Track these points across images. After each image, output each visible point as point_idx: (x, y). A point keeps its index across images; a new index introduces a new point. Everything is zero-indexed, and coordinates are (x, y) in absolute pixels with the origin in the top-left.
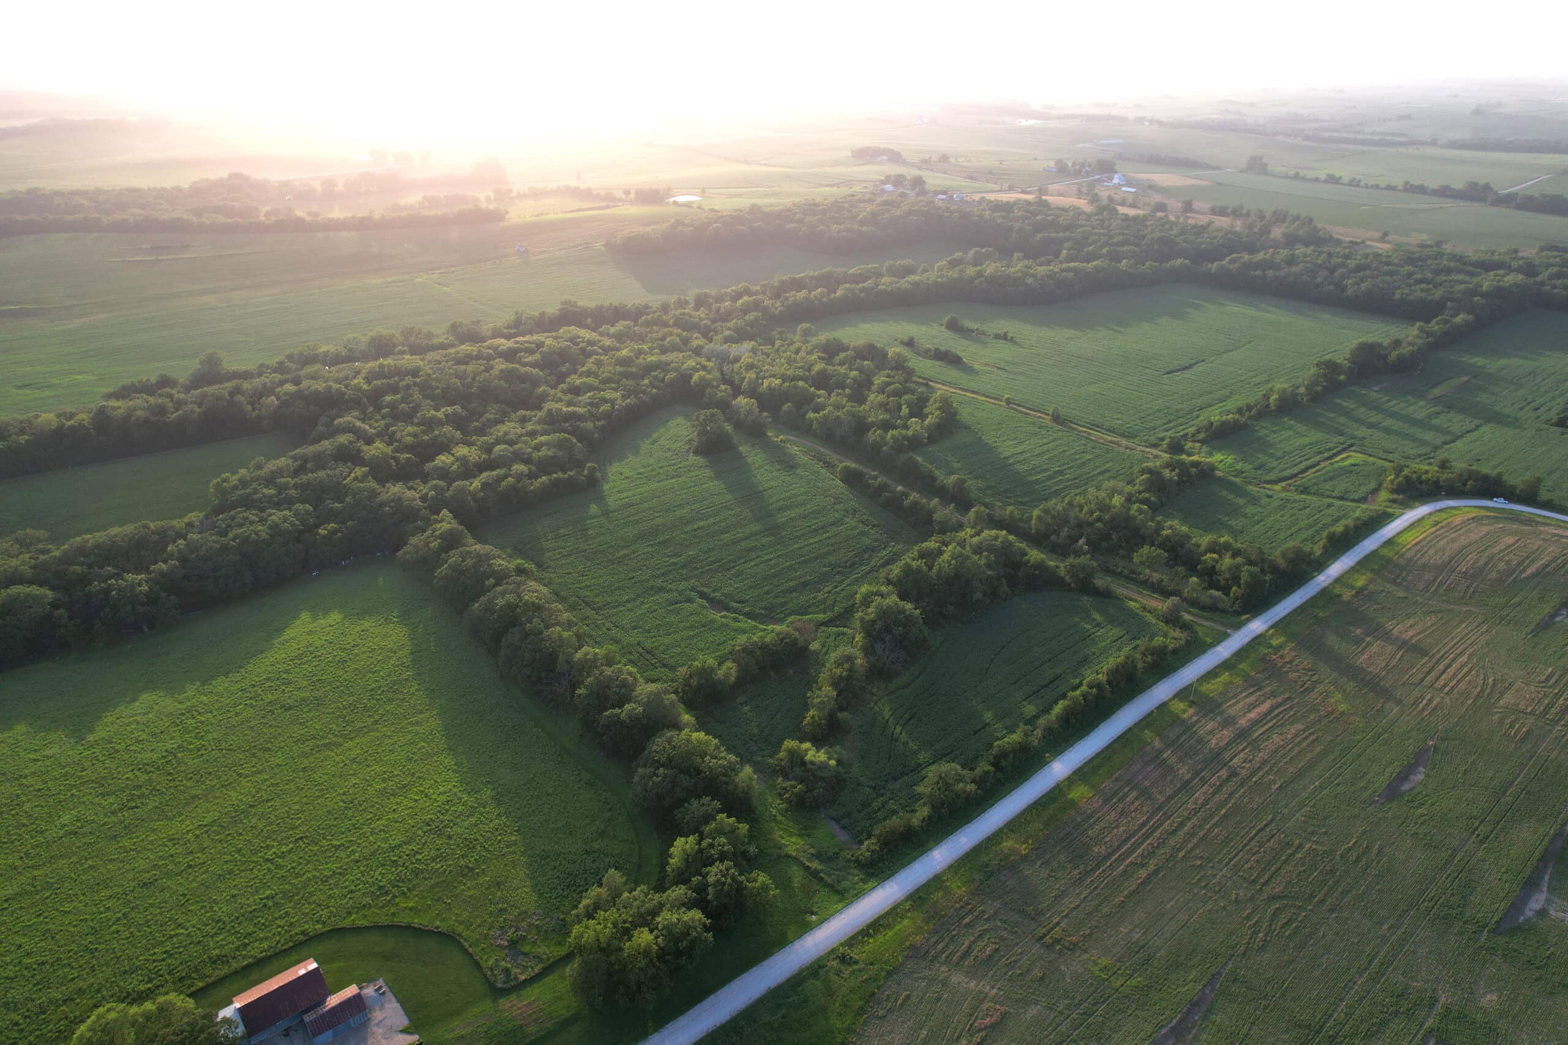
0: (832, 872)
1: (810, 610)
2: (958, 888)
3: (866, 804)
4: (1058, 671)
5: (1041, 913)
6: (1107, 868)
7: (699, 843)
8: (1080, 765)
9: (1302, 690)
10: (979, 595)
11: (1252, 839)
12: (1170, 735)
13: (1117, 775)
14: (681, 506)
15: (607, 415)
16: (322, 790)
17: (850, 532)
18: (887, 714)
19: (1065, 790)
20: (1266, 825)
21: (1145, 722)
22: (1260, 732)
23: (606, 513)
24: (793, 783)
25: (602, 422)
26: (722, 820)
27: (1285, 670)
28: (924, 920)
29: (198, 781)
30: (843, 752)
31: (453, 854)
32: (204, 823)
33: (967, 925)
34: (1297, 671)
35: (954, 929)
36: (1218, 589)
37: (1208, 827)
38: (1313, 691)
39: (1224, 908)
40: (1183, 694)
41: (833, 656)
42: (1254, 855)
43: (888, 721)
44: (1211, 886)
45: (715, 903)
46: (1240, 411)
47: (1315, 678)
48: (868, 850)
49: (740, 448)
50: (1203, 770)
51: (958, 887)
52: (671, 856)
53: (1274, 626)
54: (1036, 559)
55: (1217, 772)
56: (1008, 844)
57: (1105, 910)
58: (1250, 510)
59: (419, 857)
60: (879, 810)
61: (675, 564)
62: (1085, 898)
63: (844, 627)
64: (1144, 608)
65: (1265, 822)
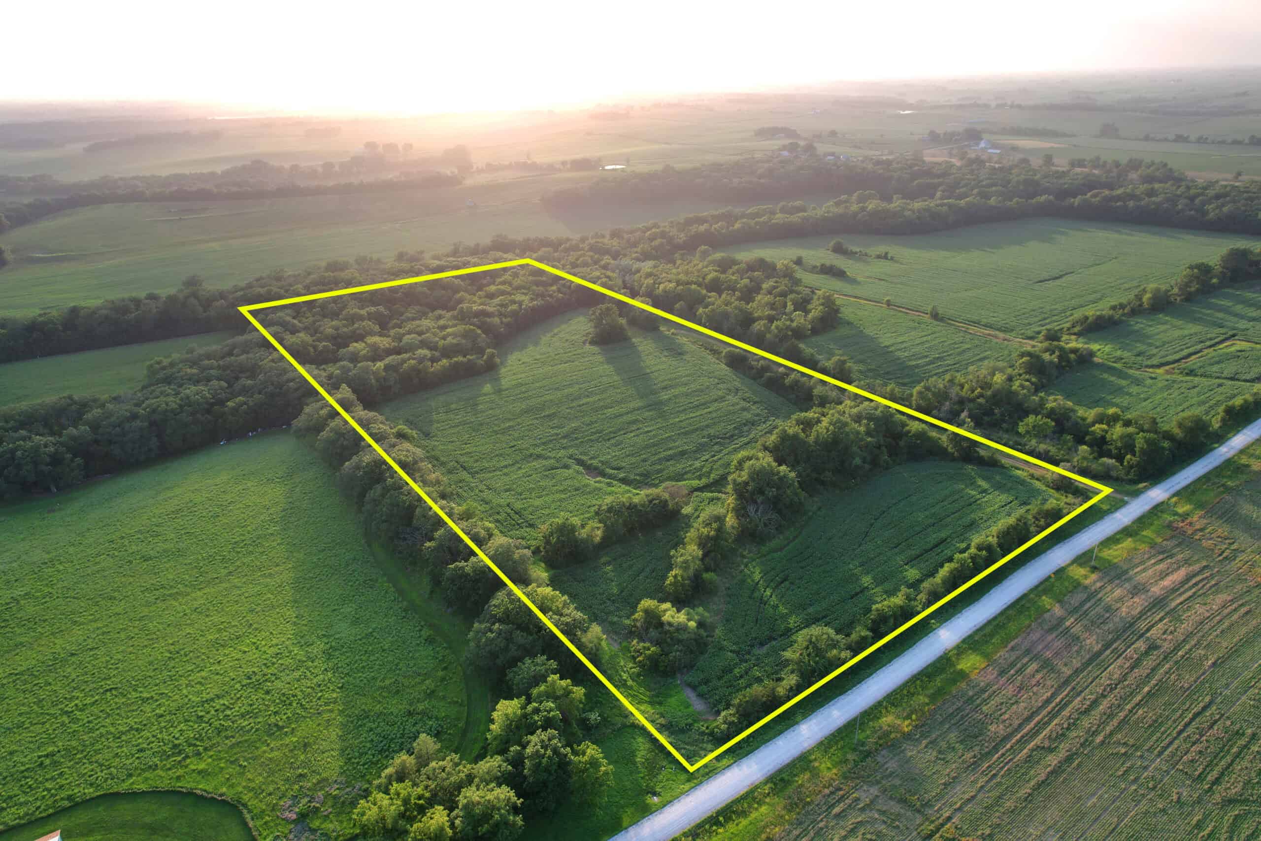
0: (682, 746)
1: (685, 477)
2: (828, 770)
3: (728, 670)
4: (943, 535)
5: (928, 804)
6: (1007, 751)
7: (523, 707)
8: (969, 633)
9: (1221, 558)
10: (857, 461)
11: (1187, 725)
12: (1072, 602)
13: (1013, 643)
14: (570, 385)
15: (514, 314)
16: (152, 639)
17: (731, 408)
18: (757, 576)
19: (954, 659)
20: (1205, 709)
21: (1044, 587)
22: (1178, 601)
23: (499, 391)
24: (647, 645)
25: (509, 319)
26: (554, 682)
27: (1197, 537)
28: (785, 807)
29: (29, 629)
30: (706, 614)
31: (265, 710)
32: (16, 672)
33: (838, 816)
34: (1211, 539)
35: (822, 820)
36: (1110, 456)
37: (1128, 707)
38: (1234, 560)
39: (1163, 810)
40: (1083, 559)
41: (704, 516)
42: (1194, 743)
43: (757, 583)
44: (1142, 780)
45: (531, 779)
46: (1113, 308)
47: (1233, 547)
48: (725, 723)
49: (634, 340)
50: (1115, 641)
51: (829, 768)
52: (492, 721)
53: (1177, 494)
54: (917, 429)
55: (1133, 644)
56: (887, 720)
57: (1008, 804)
58: (1134, 390)
59: (228, 712)
60: (741, 677)
61: (557, 434)
62: (982, 787)
63: (719, 492)
64: (1032, 476)
65: (1201, 705)
